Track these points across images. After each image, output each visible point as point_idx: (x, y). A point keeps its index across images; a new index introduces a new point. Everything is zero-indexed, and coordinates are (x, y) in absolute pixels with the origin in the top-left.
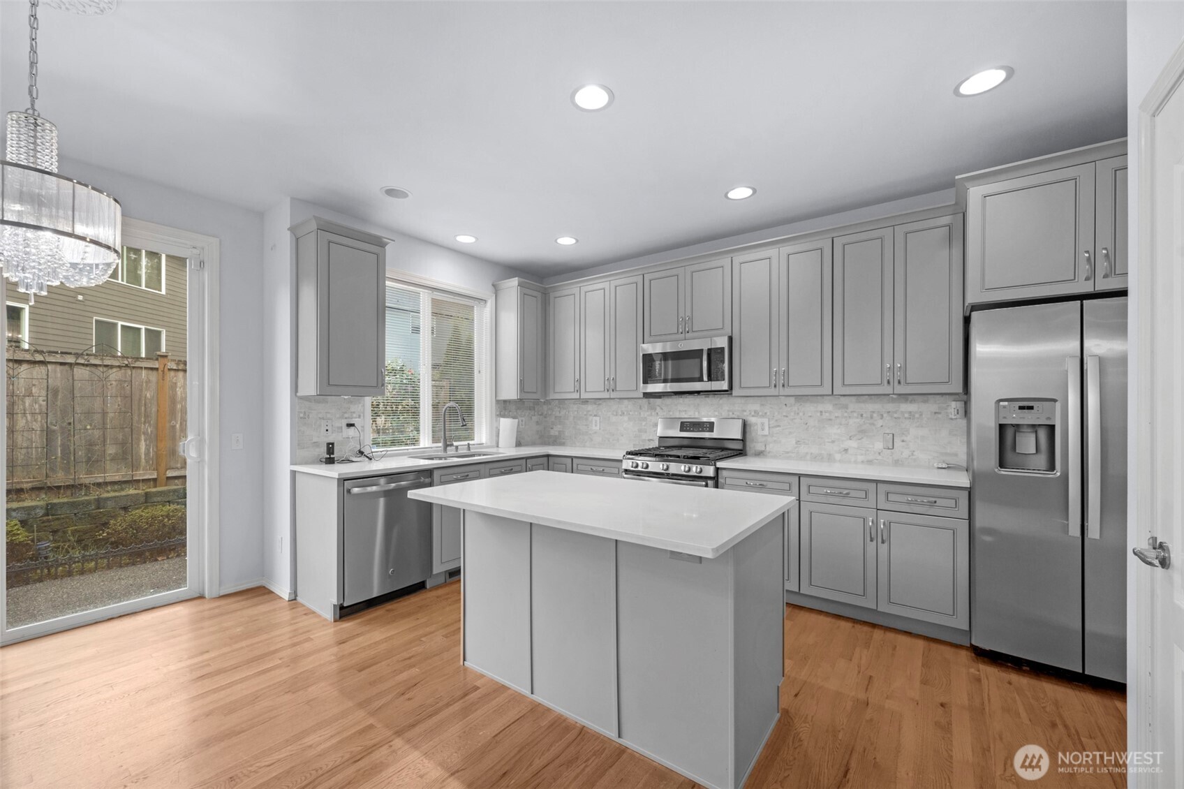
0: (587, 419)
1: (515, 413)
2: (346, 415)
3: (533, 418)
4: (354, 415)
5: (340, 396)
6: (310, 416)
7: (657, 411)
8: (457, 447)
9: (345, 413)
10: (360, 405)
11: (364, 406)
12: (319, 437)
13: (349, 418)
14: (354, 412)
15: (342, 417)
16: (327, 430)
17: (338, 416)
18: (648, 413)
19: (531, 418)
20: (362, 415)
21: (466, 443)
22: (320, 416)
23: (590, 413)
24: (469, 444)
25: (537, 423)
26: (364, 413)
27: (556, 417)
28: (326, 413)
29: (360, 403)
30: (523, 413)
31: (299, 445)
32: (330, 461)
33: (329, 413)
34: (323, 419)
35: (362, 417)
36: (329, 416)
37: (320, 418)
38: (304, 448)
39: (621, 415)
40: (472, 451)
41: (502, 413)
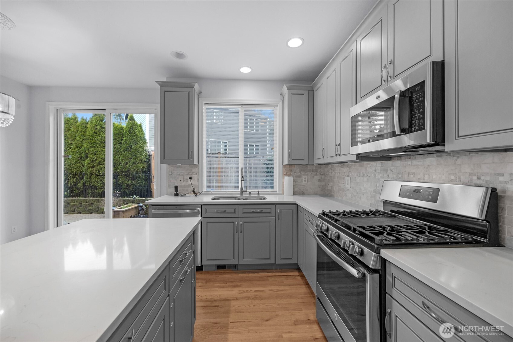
0: (344, 179)
1: (299, 174)
2: (190, 174)
3: (315, 177)
4: (194, 174)
5: (176, 164)
6: (174, 174)
7: (388, 173)
8: (250, 193)
9: (190, 172)
10: (197, 169)
11: (199, 169)
12: (177, 183)
13: (191, 175)
14: (194, 172)
15: (188, 174)
16: (181, 180)
17: (186, 174)
18: (381, 175)
19: (313, 177)
20: (198, 173)
21: (257, 190)
22: (178, 173)
23: (345, 174)
24: (258, 191)
25: (319, 180)
26: (199, 173)
27: (330, 176)
28: (181, 172)
29: (197, 168)
30: (307, 174)
31: (169, 186)
32: (177, 195)
33: (182, 172)
34: (180, 175)
35: (198, 175)
36: (182, 173)
37: (178, 175)
38: (171, 188)
39: (362, 177)
40: (260, 195)
41: (288, 173)
